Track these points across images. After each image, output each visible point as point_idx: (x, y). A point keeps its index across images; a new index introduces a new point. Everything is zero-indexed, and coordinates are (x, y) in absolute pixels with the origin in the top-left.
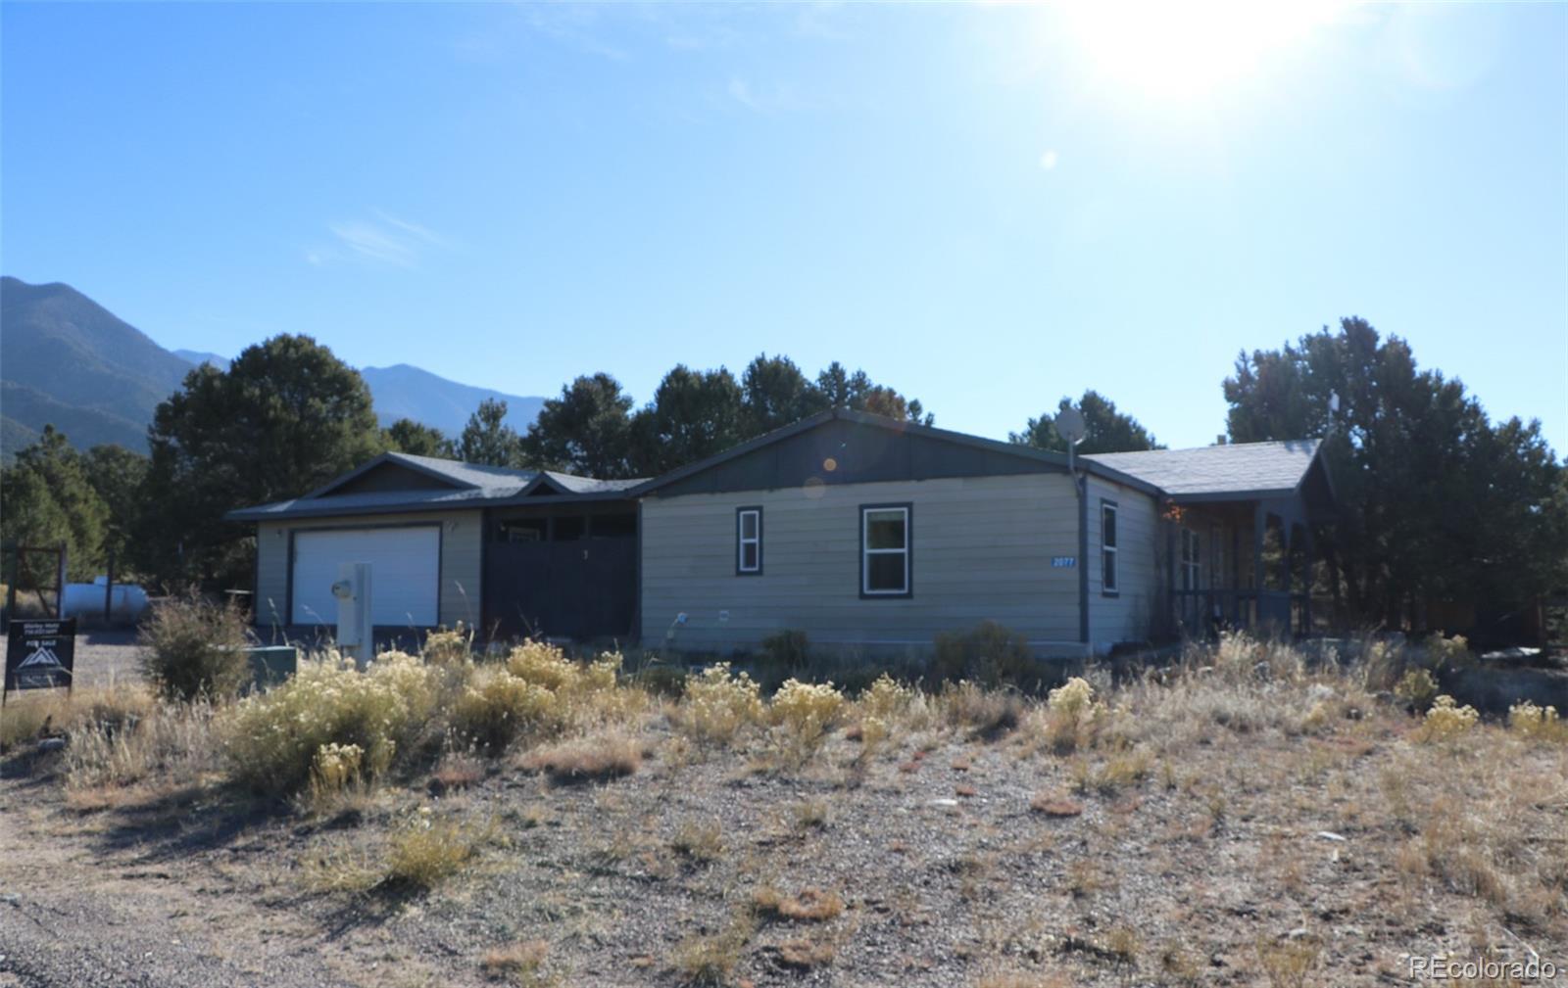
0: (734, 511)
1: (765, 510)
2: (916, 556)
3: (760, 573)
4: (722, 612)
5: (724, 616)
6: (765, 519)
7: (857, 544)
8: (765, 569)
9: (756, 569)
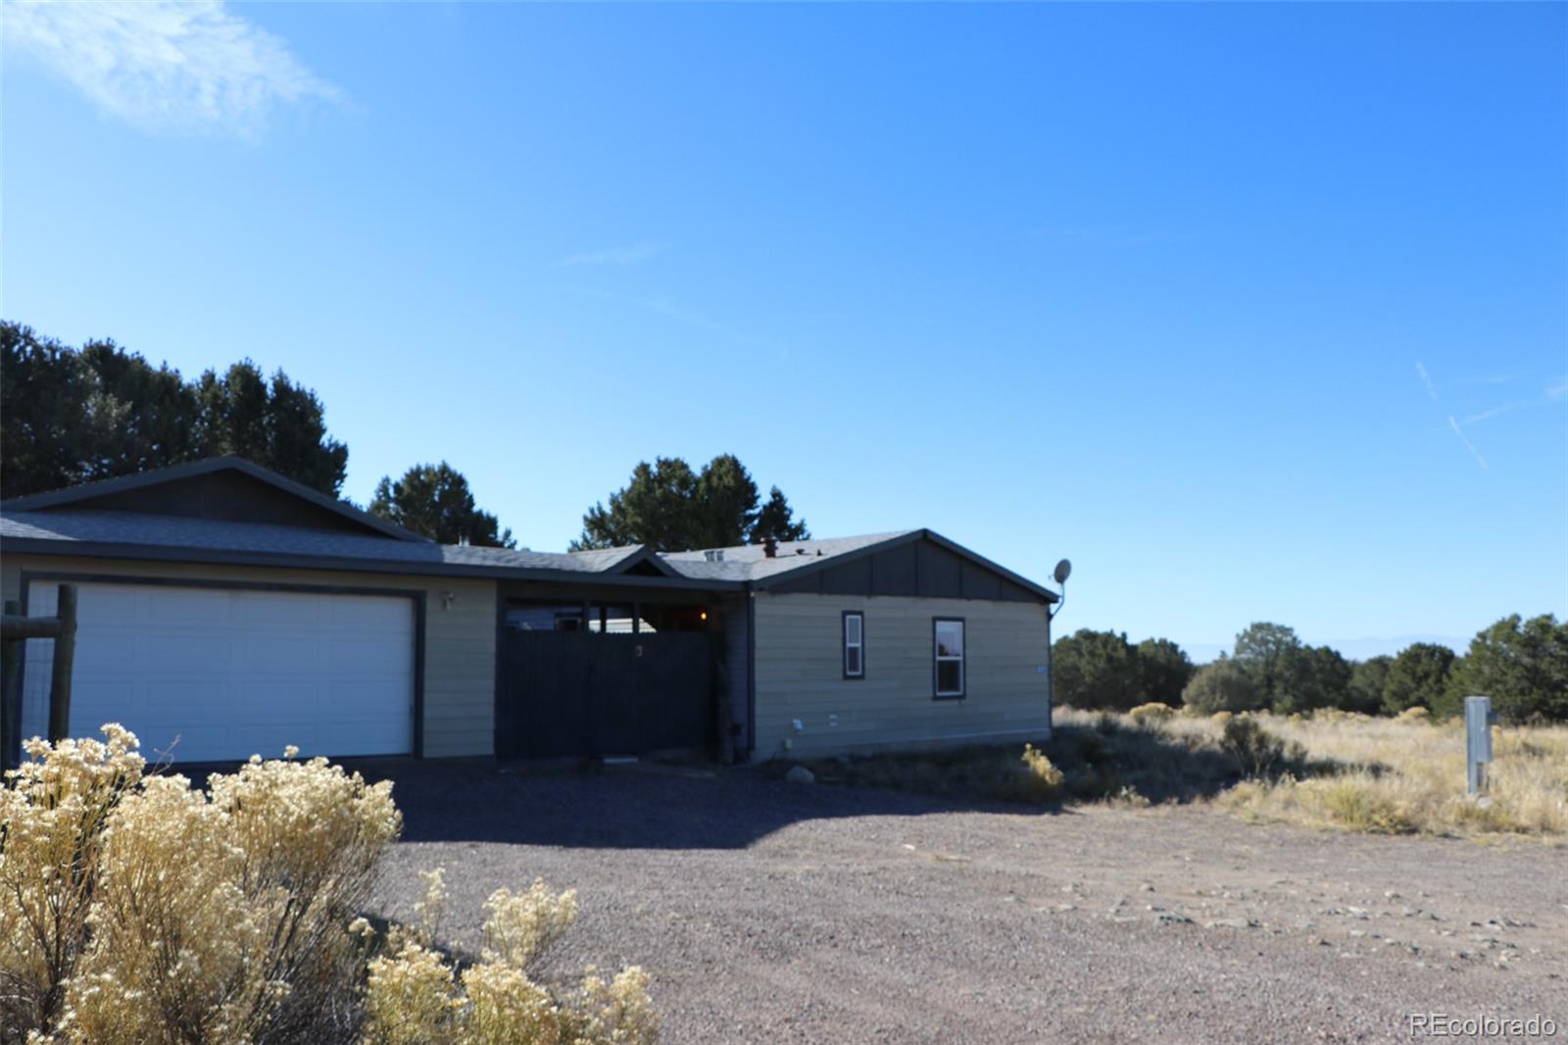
0: (840, 615)
1: (866, 614)
2: (968, 662)
3: (862, 677)
4: (832, 717)
5: (833, 720)
6: (866, 624)
7: (931, 652)
8: (867, 673)
9: (859, 673)
